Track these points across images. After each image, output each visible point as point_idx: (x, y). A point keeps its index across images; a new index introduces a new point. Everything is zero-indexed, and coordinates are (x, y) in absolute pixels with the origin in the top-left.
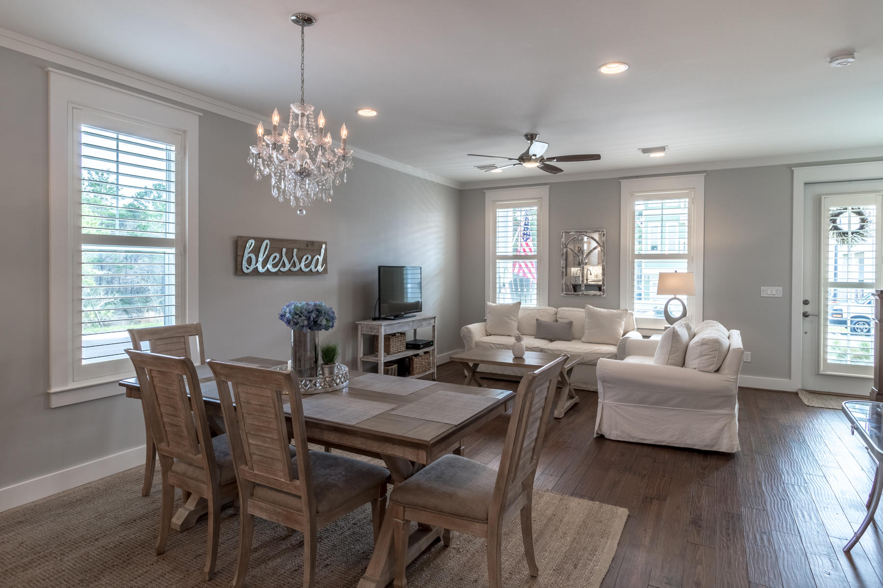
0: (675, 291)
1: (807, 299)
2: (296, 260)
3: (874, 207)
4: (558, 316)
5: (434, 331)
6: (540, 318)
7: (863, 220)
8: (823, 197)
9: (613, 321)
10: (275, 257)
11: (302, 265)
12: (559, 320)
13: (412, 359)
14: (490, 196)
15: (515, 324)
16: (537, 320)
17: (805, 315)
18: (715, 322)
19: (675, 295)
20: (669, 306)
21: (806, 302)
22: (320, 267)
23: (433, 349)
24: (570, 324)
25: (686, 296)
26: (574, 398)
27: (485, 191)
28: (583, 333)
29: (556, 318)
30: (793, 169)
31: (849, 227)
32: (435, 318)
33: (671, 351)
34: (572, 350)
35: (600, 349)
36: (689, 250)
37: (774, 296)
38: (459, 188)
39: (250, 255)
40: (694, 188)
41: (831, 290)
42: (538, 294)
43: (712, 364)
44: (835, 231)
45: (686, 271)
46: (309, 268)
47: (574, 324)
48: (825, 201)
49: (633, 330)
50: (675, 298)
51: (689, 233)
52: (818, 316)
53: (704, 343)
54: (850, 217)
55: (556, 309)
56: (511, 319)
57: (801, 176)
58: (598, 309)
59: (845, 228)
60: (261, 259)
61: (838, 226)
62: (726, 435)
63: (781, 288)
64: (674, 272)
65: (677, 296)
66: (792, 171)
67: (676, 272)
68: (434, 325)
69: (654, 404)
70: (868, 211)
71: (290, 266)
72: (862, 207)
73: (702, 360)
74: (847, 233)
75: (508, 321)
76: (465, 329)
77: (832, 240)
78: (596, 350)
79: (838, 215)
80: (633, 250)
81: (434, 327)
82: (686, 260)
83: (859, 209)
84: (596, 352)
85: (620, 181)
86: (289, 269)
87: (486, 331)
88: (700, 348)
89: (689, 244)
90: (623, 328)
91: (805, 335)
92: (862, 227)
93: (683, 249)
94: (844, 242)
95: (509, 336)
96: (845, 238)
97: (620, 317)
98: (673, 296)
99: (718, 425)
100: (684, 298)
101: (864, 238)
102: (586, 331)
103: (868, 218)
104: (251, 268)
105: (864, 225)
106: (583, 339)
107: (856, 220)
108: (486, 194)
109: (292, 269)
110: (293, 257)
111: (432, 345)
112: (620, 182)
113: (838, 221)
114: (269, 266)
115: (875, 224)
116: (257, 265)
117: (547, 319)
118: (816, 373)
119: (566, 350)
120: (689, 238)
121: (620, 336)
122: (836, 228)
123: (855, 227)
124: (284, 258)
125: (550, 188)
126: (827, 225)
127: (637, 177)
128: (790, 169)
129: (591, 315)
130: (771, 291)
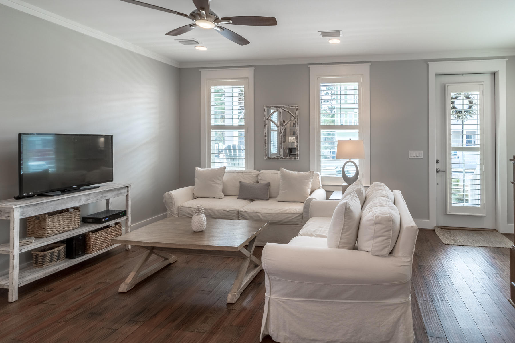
0: (349, 156)
1: (438, 159)
3: (478, 93)
4: (259, 177)
5: (127, 200)
6: (243, 180)
7: (471, 103)
8: (447, 85)
9: (303, 181)
12: (260, 182)
13: (89, 236)
14: (205, 75)
15: (220, 187)
16: (240, 182)
17: (437, 171)
18: (381, 184)
19: (350, 159)
20: (345, 168)
21: (437, 162)
23: (126, 219)
24: (268, 185)
25: (358, 159)
26: (259, 266)
27: (200, 70)
28: (278, 193)
29: (258, 179)
30: (428, 63)
31: (463, 107)
32: (128, 187)
33: (343, 229)
34: (264, 211)
35: (290, 209)
36: (360, 122)
37: (418, 158)
38: (178, 67)
40: (362, 75)
41: (453, 152)
42: (246, 158)
43: (386, 247)
44: (454, 110)
45: (357, 139)
47: (272, 185)
48: (449, 88)
49: (319, 188)
50: (350, 161)
51: (360, 109)
52: (445, 171)
53: (377, 222)
54: (463, 99)
55: (258, 172)
56: (216, 183)
57: (434, 68)
58: (290, 172)
59: (459, 108)
61: (456, 106)
62: (401, 327)
63: (422, 152)
64: (349, 140)
65: (352, 160)
66: (428, 65)
67: (350, 139)
68: (126, 194)
69: (326, 297)
70: (473, 96)
72: (469, 93)
73: (376, 242)
74: (462, 112)
75: (213, 184)
76: (166, 195)
77: (453, 116)
78: (287, 210)
79: (456, 98)
80: (319, 122)
81: (127, 196)
82: (358, 131)
83: (468, 94)
84: (286, 212)
85: (309, 66)
87: (194, 194)
88: (373, 227)
89: (360, 118)
90: (310, 187)
91: (438, 185)
92: (470, 108)
93: (356, 122)
94: (459, 118)
95: (214, 198)
96: (460, 115)
97: (307, 178)
98: (348, 160)
99: (393, 317)
100: (356, 161)
101: (471, 115)
102: (280, 191)
103: (474, 100)
105: (471, 106)
106: (278, 198)
107: (466, 101)
108: (202, 72)
111: (125, 214)
112: (309, 68)
113: (455, 103)
115: (478, 105)
117: (248, 181)
118: (445, 214)
119: (260, 211)
120: (360, 113)
121: (307, 195)
122: (454, 108)
123: (466, 107)
125: (255, 70)
126: (449, 106)
127: (322, 64)
128: (426, 62)
129: (284, 177)
130: (416, 154)
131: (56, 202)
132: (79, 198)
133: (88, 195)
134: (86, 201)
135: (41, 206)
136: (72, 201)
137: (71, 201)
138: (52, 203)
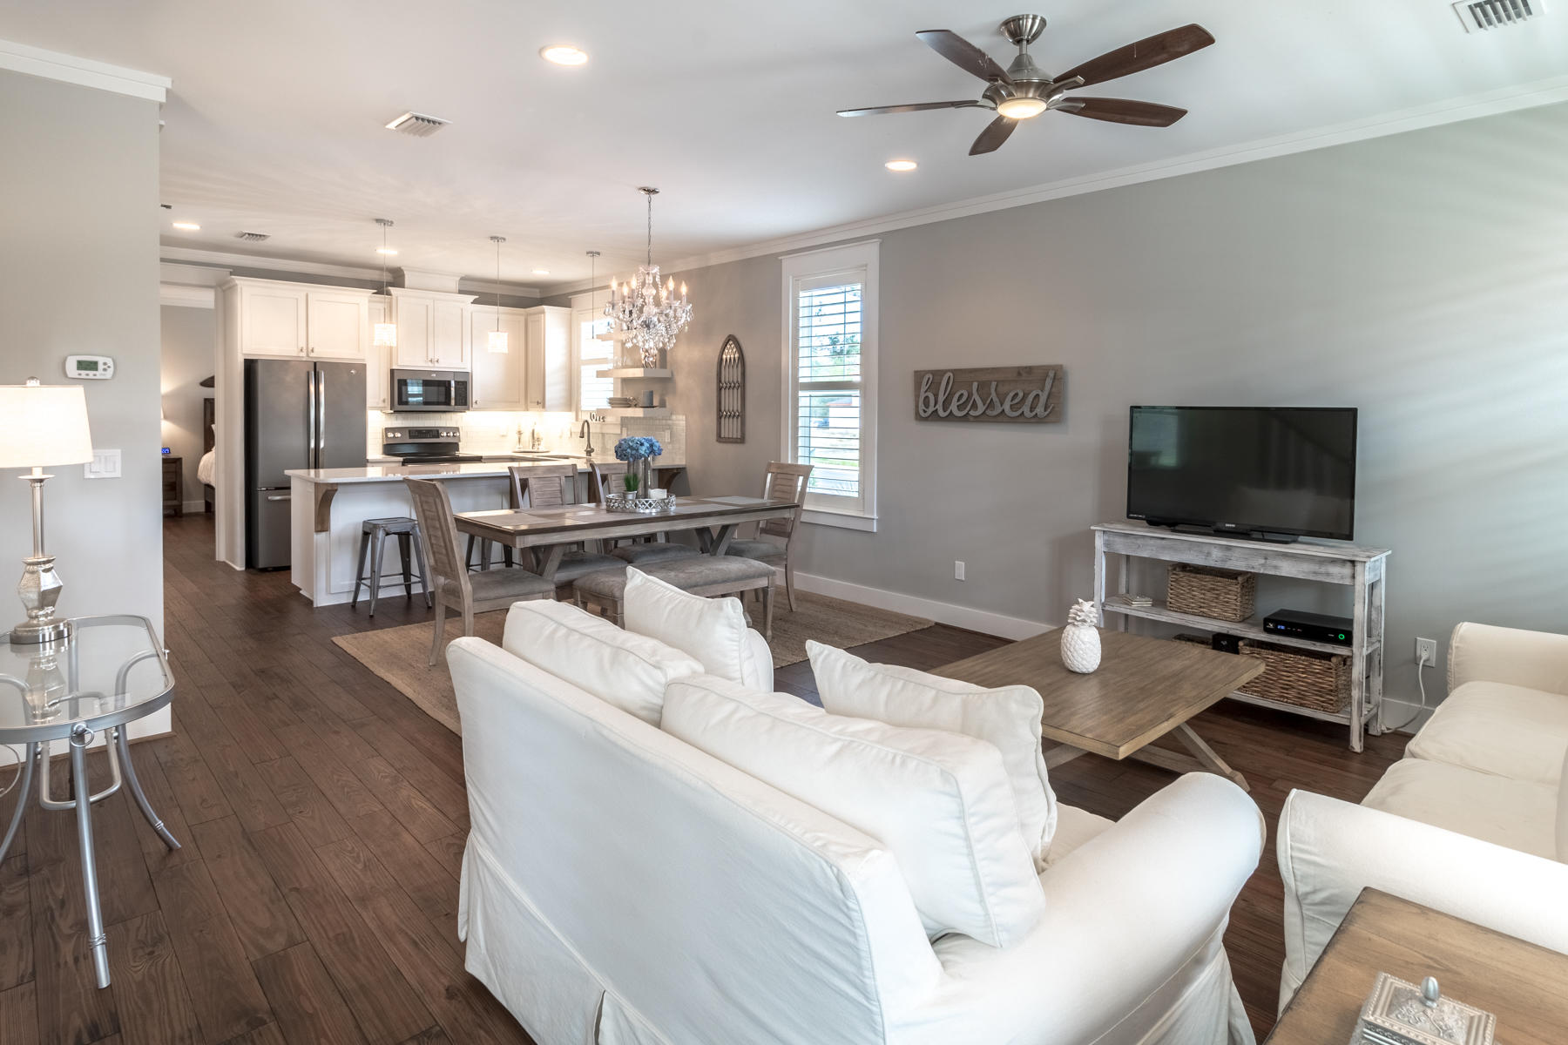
2: (995, 399)
10: (962, 395)
11: (1007, 407)
22: (1043, 409)
23: (1346, 656)
32: (1353, 563)
39: (927, 394)
46: (1020, 412)
60: (941, 398)
71: (984, 408)
86: (984, 413)
104: (931, 409)
109: (989, 412)
110: (990, 394)
111: (1345, 641)
114: (953, 407)
116: (937, 407)
124: (976, 396)
131: (1159, 541)
132: (1206, 549)
133: (1228, 548)
134: (1222, 561)
135: (1134, 540)
136: (1192, 552)
137: (1190, 549)
138: (1152, 542)
